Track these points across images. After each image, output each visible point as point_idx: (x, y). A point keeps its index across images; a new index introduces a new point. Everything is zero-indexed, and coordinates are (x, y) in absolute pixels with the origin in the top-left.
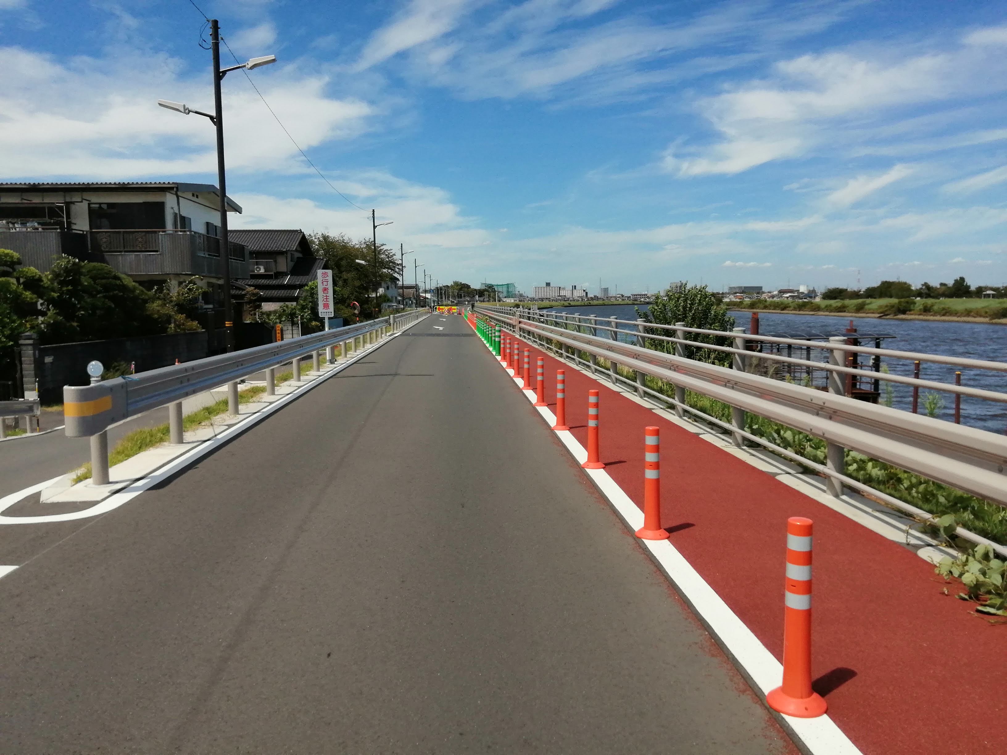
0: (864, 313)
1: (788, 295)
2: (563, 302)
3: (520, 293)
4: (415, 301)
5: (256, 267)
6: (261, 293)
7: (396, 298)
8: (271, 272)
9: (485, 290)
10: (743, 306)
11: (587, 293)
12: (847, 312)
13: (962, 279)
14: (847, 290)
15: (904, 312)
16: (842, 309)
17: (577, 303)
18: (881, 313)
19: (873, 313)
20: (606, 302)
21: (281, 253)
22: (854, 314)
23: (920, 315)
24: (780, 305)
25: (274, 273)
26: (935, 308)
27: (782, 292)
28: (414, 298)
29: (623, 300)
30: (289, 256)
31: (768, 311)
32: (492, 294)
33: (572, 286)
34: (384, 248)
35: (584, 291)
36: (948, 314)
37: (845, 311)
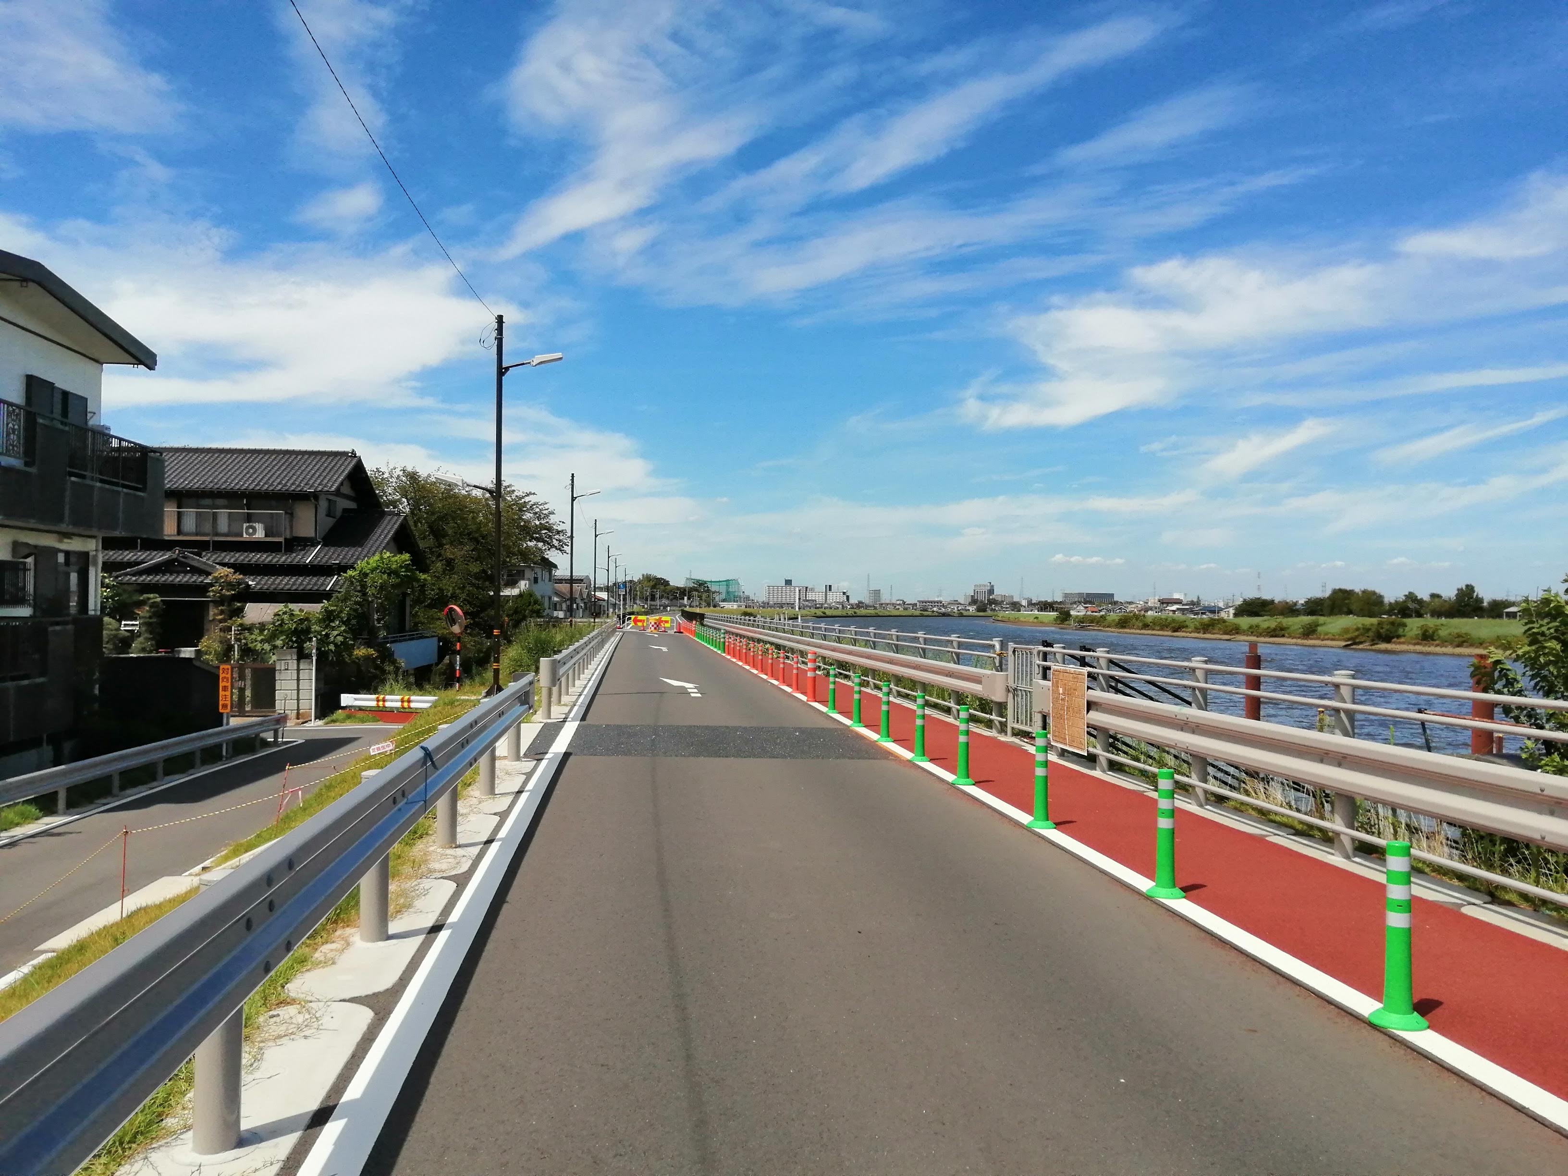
0: (1318, 639)
1: (1174, 607)
2: (813, 610)
3: (746, 593)
4: (583, 605)
5: (245, 525)
6: (250, 583)
7: (550, 598)
8: (280, 536)
9: (692, 589)
10: (1106, 623)
11: (848, 597)
12: (1288, 638)
13: (1470, 588)
14: (1273, 601)
15: (1388, 639)
16: (1277, 633)
17: (835, 613)
18: (1349, 640)
19: (1332, 640)
20: (881, 611)
21: (302, 497)
22: (1299, 641)
23: (1418, 644)
24: (1170, 624)
25: (285, 539)
26: (1443, 633)
27: (1165, 602)
28: (582, 599)
29: (905, 609)
30: (323, 504)
31: (1150, 632)
32: (704, 596)
33: (826, 586)
34: (532, 499)
35: (844, 593)
36: (1465, 644)
37: (1283, 636)
